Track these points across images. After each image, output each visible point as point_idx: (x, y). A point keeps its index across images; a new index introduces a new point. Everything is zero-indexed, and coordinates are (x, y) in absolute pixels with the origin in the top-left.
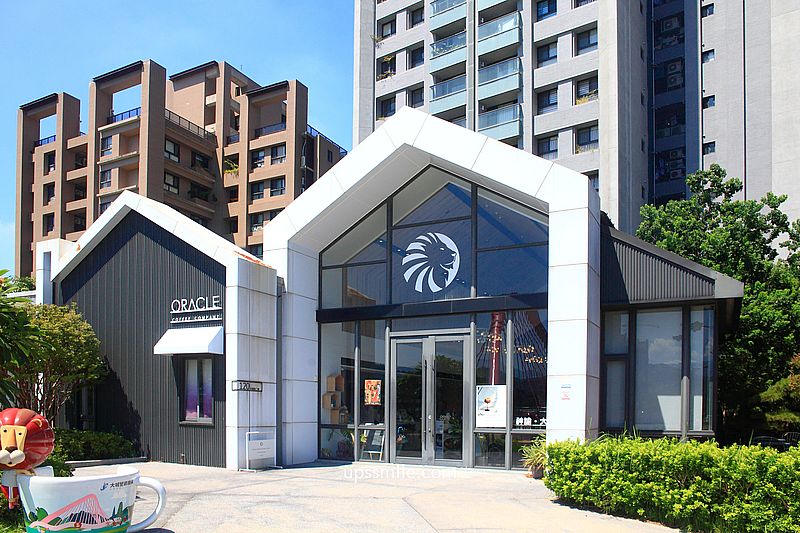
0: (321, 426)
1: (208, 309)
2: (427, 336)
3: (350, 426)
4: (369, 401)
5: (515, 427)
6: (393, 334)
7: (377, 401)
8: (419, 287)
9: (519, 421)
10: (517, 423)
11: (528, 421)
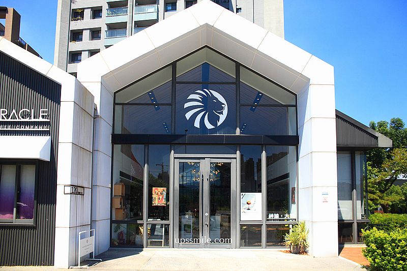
0: (112, 222)
1: (33, 120)
2: (204, 158)
3: (139, 222)
4: (156, 203)
5: (268, 220)
6: (177, 155)
7: (163, 203)
8: (197, 124)
9: (271, 216)
10: (270, 218)
11: (277, 216)
